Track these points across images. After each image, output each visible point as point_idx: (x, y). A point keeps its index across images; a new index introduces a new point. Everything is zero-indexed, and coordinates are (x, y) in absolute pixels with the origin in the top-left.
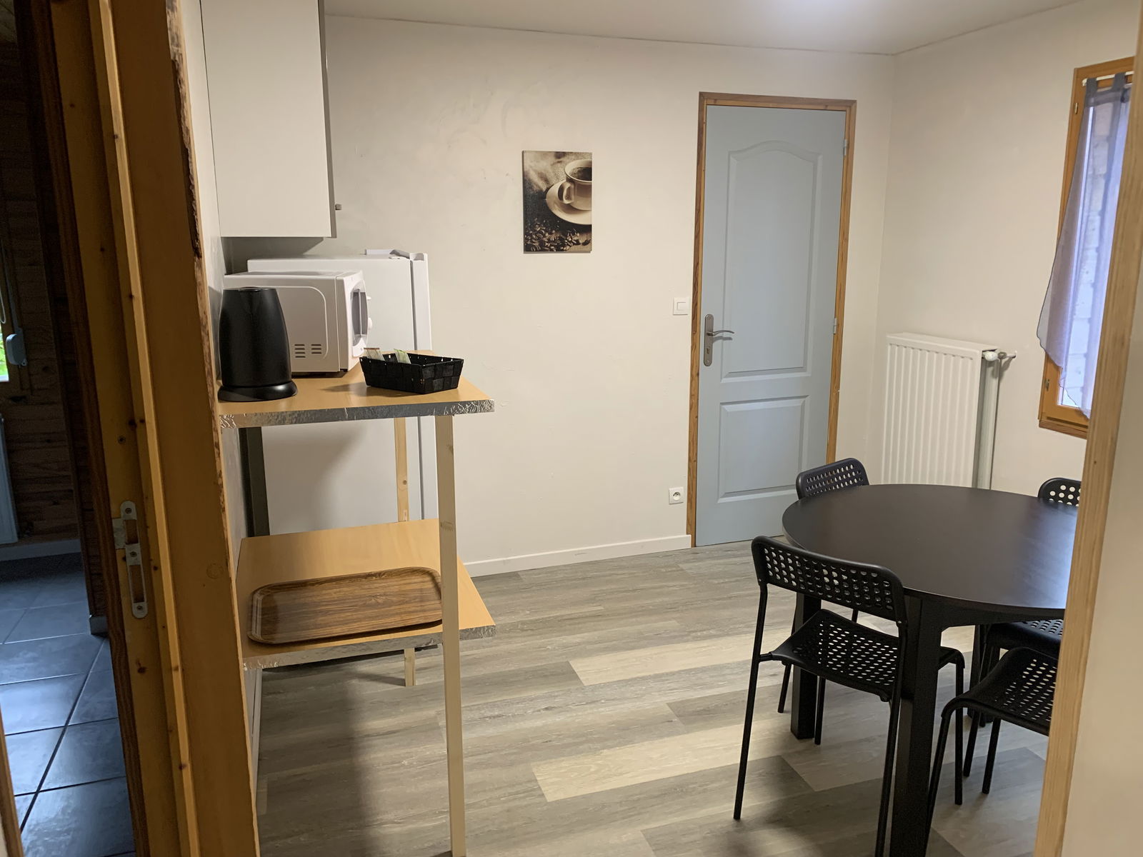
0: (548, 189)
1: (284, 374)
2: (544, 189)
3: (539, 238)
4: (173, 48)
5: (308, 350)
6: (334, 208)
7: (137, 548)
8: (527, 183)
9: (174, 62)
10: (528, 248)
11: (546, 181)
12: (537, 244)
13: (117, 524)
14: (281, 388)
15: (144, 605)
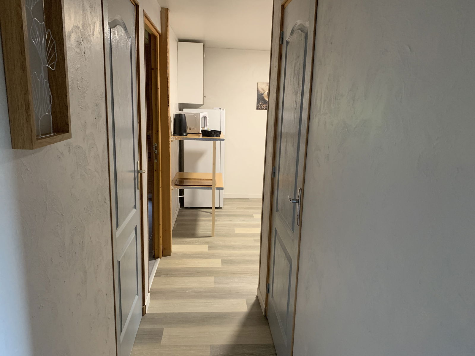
0: (264, 93)
1: (185, 132)
2: (263, 93)
3: (261, 106)
4: (167, 75)
5: (192, 128)
6: (204, 97)
7: (156, 151)
8: (258, 91)
9: (167, 77)
10: (257, 109)
11: (264, 91)
12: (260, 108)
13: (154, 147)
14: (185, 134)
15: (157, 160)
